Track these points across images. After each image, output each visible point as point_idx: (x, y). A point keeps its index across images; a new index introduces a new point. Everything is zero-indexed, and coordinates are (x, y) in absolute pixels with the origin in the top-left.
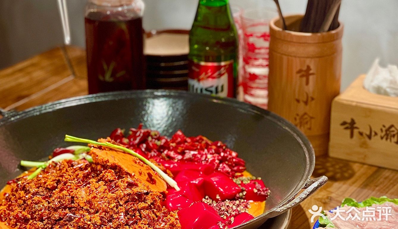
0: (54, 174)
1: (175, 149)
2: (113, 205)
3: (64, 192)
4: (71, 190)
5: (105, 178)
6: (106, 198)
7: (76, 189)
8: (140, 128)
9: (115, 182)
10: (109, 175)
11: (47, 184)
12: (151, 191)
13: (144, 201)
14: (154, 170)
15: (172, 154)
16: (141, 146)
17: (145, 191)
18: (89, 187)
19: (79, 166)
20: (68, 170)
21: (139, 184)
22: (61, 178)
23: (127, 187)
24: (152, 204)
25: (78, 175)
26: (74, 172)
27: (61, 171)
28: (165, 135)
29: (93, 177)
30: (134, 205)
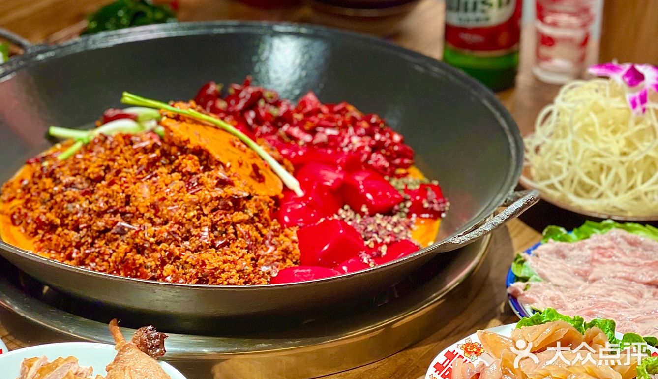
0: (100, 155)
1: (301, 125)
2: (192, 214)
3: (115, 187)
4: (126, 185)
5: (183, 169)
6: (182, 202)
7: (135, 183)
8: (247, 84)
9: (198, 176)
10: (189, 164)
11: (89, 171)
12: (257, 194)
13: (243, 209)
14: (263, 159)
15: (295, 131)
16: (246, 115)
17: (246, 195)
18: (155, 182)
19: (143, 145)
20: (124, 151)
21: (236, 182)
22: (111, 164)
23: (217, 185)
24: (255, 214)
25: (138, 160)
26: (133, 155)
27: (112, 152)
28: (288, 99)
29: (163, 165)
30: (225, 214)
